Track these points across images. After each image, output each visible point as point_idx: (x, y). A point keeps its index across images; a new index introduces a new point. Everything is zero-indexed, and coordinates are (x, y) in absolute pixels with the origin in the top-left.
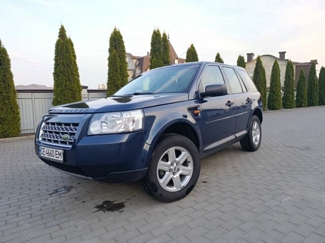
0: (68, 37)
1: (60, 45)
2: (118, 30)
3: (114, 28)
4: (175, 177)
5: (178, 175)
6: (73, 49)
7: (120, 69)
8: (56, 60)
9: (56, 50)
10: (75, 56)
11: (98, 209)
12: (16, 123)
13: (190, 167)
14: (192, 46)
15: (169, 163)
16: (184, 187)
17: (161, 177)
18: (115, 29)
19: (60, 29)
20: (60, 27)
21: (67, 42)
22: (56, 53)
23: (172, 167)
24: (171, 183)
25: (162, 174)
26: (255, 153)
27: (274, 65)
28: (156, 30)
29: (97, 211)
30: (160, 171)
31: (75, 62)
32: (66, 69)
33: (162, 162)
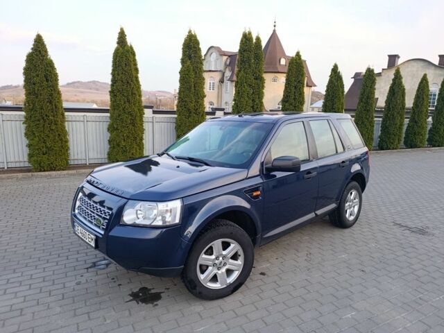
0: (129, 44)
1: (119, 55)
2: (193, 33)
3: (188, 31)
4: (220, 272)
5: (224, 270)
6: (135, 60)
7: (195, 87)
8: (113, 74)
9: (113, 62)
10: (137, 70)
11: (132, 298)
12: (64, 154)
13: (240, 262)
14: (298, 54)
15: (213, 257)
16: (231, 284)
17: (203, 272)
18: (190, 32)
19: (119, 33)
20: (119, 31)
21: (128, 51)
22: (113, 66)
23: (217, 262)
24: (214, 279)
25: (205, 268)
26: (347, 231)
27: (421, 82)
28: (247, 32)
29: (130, 301)
30: (201, 266)
31: (137, 78)
32: (125, 87)
33: (204, 256)
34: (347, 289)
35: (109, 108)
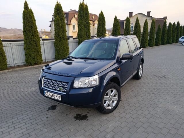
0: (30, 8)
1: (26, 14)
2: (59, 3)
4: (110, 102)
5: (112, 101)
6: (33, 16)
7: (62, 27)
8: (24, 23)
9: (23, 17)
10: (35, 20)
13: (117, 97)
14: (102, 12)
15: (108, 96)
16: (114, 106)
18: (57, 3)
19: (25, 3)
21: (30, 12)
22: (23, 19)
23: (109, 98)
25: (105, 102)
28: (82, 2)
29: (76, 120)
31: (35, 24)
32: (31, 29)
33: (105, 97)
34: (152, 101)
35: (23, 39)
